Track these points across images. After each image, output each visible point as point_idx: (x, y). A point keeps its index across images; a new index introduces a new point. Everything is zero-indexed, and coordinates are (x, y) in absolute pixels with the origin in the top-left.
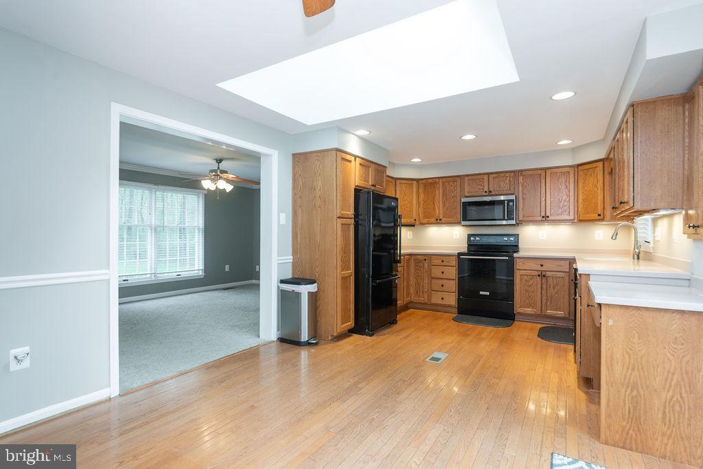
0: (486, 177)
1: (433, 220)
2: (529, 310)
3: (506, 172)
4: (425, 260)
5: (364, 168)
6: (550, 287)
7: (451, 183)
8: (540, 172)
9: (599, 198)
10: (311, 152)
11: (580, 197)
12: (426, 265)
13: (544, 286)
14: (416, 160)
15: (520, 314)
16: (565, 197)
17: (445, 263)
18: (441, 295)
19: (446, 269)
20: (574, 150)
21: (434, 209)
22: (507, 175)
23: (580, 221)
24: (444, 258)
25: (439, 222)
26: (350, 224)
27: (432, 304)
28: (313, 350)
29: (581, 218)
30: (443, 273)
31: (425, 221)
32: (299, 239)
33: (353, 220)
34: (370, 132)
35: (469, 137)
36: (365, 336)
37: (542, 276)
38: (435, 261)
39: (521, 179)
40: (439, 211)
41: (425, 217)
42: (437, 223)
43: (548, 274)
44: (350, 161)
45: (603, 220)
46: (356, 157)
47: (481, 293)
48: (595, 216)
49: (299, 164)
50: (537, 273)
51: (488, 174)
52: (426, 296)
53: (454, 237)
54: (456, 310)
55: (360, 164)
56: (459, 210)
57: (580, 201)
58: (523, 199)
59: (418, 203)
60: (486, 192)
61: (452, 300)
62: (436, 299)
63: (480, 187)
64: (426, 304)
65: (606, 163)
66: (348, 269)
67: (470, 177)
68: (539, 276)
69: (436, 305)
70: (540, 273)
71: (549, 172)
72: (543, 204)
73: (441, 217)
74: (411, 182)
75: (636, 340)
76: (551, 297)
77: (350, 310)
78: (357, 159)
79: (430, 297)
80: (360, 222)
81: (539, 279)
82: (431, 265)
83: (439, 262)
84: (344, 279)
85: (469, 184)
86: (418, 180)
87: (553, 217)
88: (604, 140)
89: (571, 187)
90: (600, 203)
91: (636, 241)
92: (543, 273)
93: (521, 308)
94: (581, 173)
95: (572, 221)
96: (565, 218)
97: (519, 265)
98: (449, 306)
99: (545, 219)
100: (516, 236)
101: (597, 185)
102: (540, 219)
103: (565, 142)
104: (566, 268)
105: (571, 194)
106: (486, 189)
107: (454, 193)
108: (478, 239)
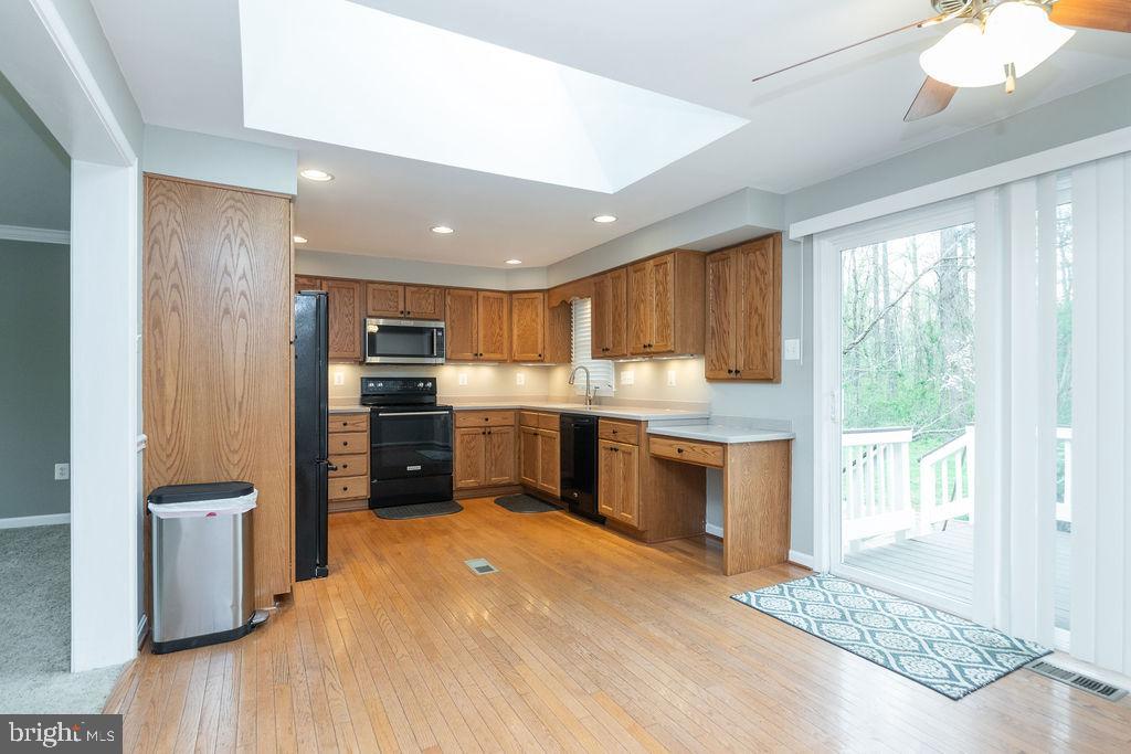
0: (401, 289)
2: (471, 482)
3: (428, 286)
6: (494, 446)
7: (344, 292)
8: (470, 293)
9: (539, 335)
11: (515, 332)
13: (489, 447)
15: (461, 489)
16: (498, 331)
17: (348, 428)
18: (342, 483)
19: (349, 438)
20: (512, 272)
22: (431, 291)
23: (515, 361)
24: (347, 419)
29: (516, 358)
30: (345, 444)
34: (333, 178)
36: (314, 580)
37: (487, 433)
39: (448, 299)
43: (493, 430)
45: (542, 361)
47: (409, 468)
48: (534, 356)
50: (480, 430)
51: (405, 285)
56: (356, 337)
57: (515, 337)
58: (451, 328)
60: (402, 312)
61: (360, 487)
63: (394, 305)
65: (547, 296)
67: (376, 287)
68: (484, 433)
70: (483, 430)
71: (481, 294)
72: (475, 336)
76: (496, 460)
81: (483, 437)
83: (338, 426)
85: (374, 297)
87: (486, 356)
88: (550, 268)
89: (505, 318)
90: (540, 341)
91: (588, 385)
92: (488, 430)
93: (461, 481)
94: (515, 303)
95: (501, 362)
96: (498, 356)
97: (460, 421)
98: (356, 499)
99: (477, 358)
100: (433, 380)
101: (536, 320)
102: (471, 358)
103: (514, 262)
104: (511, 421)
105: (505, 327)
106: (401, 308)
107: (350, 307)
108: (381, 385)
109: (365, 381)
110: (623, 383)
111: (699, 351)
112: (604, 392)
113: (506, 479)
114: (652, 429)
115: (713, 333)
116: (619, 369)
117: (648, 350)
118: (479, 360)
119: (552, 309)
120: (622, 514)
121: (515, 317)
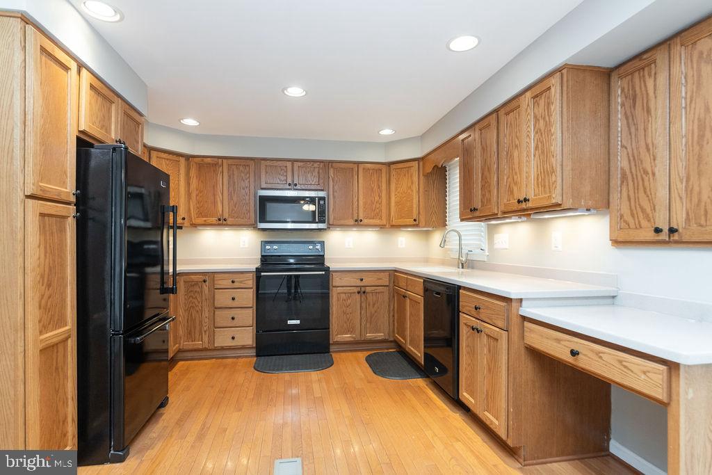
0: (289, 164)
1: (214, 220)
2: (347, 337)
4: (205, 281)
5: (100, 99)
6: (369, 305)
7: (241, 168)
8: (351, 166)
9: (414, 201)
11: (393, 199)
12: (206, 289)
13: (364, 305)
14: (190, 122)
15: (337, 343)
16: (377, 198)
17: (236, 285)
18: (230, 332)
19: (237, 294)
20: (389, 145)
21: (215, 203)
22: (316, 165)
23: (393, 226)
24: (235, 277)
25: (222, 223)
26: (65, 217)
27: (216, 349)
29: (394, 223)
30: (233, 299)
31: (201, 220)
33: (73, 208)
36: (107, 467)
37: (362, 292)
38: (220, 282)
39: (331, 171)
40: (223, 207)
41: (200, 214)
42: (219, 225)
43: (368, 289)
44: (66, 68)
45: (417, 226)
46: (81, 66)
47: (290, 322)
48: (411, 221)
50: (356, 290)
51: (293, 161)
52: (206, 339)
53: (242, 246)
54: (253, 352)
55: (92, 87)
56: (253, 206)
57: (393, 204)
58: (334, 197)
59: (189, 194)
60: (290, 185)
61: (247, 337)
62: (222, 339)
63: (283, 178)
64: (206, 350)
65: (421, 163)
67: (268, 163)
68: (359, 293)
69: (223, 349)
70: (359, 289)
71: (361, 166)
72: (356, 204)
73: (226, 216)
74: (175, 158)
76: (371, 317)
78: (84, 71)
79: (212, 338)
81: (358, 296)
82: (214, 289)
83: (227, 283)
85: (267, 173)
86: (188, 158)
87: (365, 221)
88: (422, 137)
89: (384, 186)
90: (415, 206)
91: (461, 248)
92: (363, 289)
93: (338, 335)
94: (393, 173)
95: (382, 227)
96: (377, 222)
97: (336, 280)
98: (243, 347)
99: (358, 223)
100: (322, 243)
101: (412, 187)
102: (352, 224)
103: (387, 132)
104: (385, 281)
105: (384, 194)
106: (289, 181)
107: (247, 182)
108: (275, 247)
109: (265, 243)
110: (496, 247)
111: (601, 203)
112: (477, 256)
113: (380, 336)
116: (491, 231)
117: (524, 205)
118: (360, 225)
119: (427, 176)
120: (486, 413)
121: (393, 186)
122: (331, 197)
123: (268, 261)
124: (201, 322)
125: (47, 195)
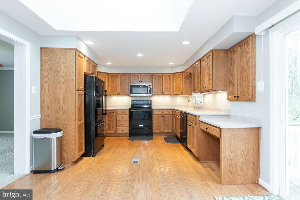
0: (139, 75)
1: (116, 93)
2: (158, 131)
3: (147, 73)
4: (114, 112)
5: (88, 63)
6: (166, 121)
7: (124, 77)
8: (160, 74)
9: (181, 86)
10: (56, 49)
11: (174, 85)
12: (114, 115)
13: (164, 121)
14: (109, 63)
15: (155, 133)
16: (169, 85)
17: (123, 114)
18: (121, 128)
19: (123, 116)
20: (173, 67)
21: (116, 88)
22: (148, 75)
23: (174, 95)
24: (123, 111)
25: (118, 94)
26: (82, 94)
27: (117, 134)
28: (60, 174)
29: (175, 94)
30: (122, 118)
31: (112, 93)
32: (46, 104)
33: (83, 92)
34: (94, 43)
35: (140, 55)
36: (91, 157)
37: (163, 117)
38: (118, 113)
39: (153, 77)
40: (119, 89)
41: (112, 92)
42: (118, 95)
43: (165, 116)
44: (82, 58)
45: (182, 94)
46: (85, 56)
47: (140, 126)
48: (180, 93)
49: (46, 55)
50: (161, 116)
51: (141, 74)
52: (114, 130)
53: (125, 102)
54: (128, 135)
55: (87, 61)
56: (128, 89)
57: (174, 87)
58: (154, 85)
59: (109, 85)
60: (140, 81)
61: (126, 130)
62: (119, 131)
63: (137, 79)
64: (114, 134)
65: (184, 73)
66: (81, 120)
67: (133, 75)
68: (162, 117)
69: (119, 133)
70: (162, 116)
71: (164, 75)
72: (162, 87)
73: (120, 92)
74: (104, 74)
75: (232, 141)
76: (166, 125)
77: (82, 144)
78: (85, 57)
79: (116, 130)
80: (87, 93)
81: (162, 118)
82: (116, 115)
83: (120, 113)
84: (80, 126)
85: (132, 78)
86: (108, 74)
87: (165, 93)
88: (184, 64)
89: (171, 81)
90: (181, 88)
91: (195, 102)
92: (163, 116)
93: (155, 131)
94: (174, 76)
95: (171, 95)
96: (169, 93)
97: (154, 113)
98: (125, 133)
99: (162, 94)
100: (151, 101)
101: (180, 81)
102: (160, 94)
103: (171, 64)
104: (171, 113)
105: (171, 83)
106: (140, 80)
107: (126, 81)
108: (135, 102)
109: (132, 101)
111: (226, 89)
113: (169, 131)
114: (201, 119)
115: (230, 81)
116: (204, 96)
117: (205, 89)
118: (163, 95)
119: (185, 77)
120: (192, 149)
121: (174, 81)
122: (153, 85)
123: (133, 106)
124: (112, 125)
125: (79, 90)
